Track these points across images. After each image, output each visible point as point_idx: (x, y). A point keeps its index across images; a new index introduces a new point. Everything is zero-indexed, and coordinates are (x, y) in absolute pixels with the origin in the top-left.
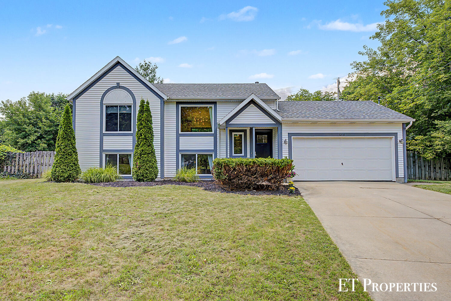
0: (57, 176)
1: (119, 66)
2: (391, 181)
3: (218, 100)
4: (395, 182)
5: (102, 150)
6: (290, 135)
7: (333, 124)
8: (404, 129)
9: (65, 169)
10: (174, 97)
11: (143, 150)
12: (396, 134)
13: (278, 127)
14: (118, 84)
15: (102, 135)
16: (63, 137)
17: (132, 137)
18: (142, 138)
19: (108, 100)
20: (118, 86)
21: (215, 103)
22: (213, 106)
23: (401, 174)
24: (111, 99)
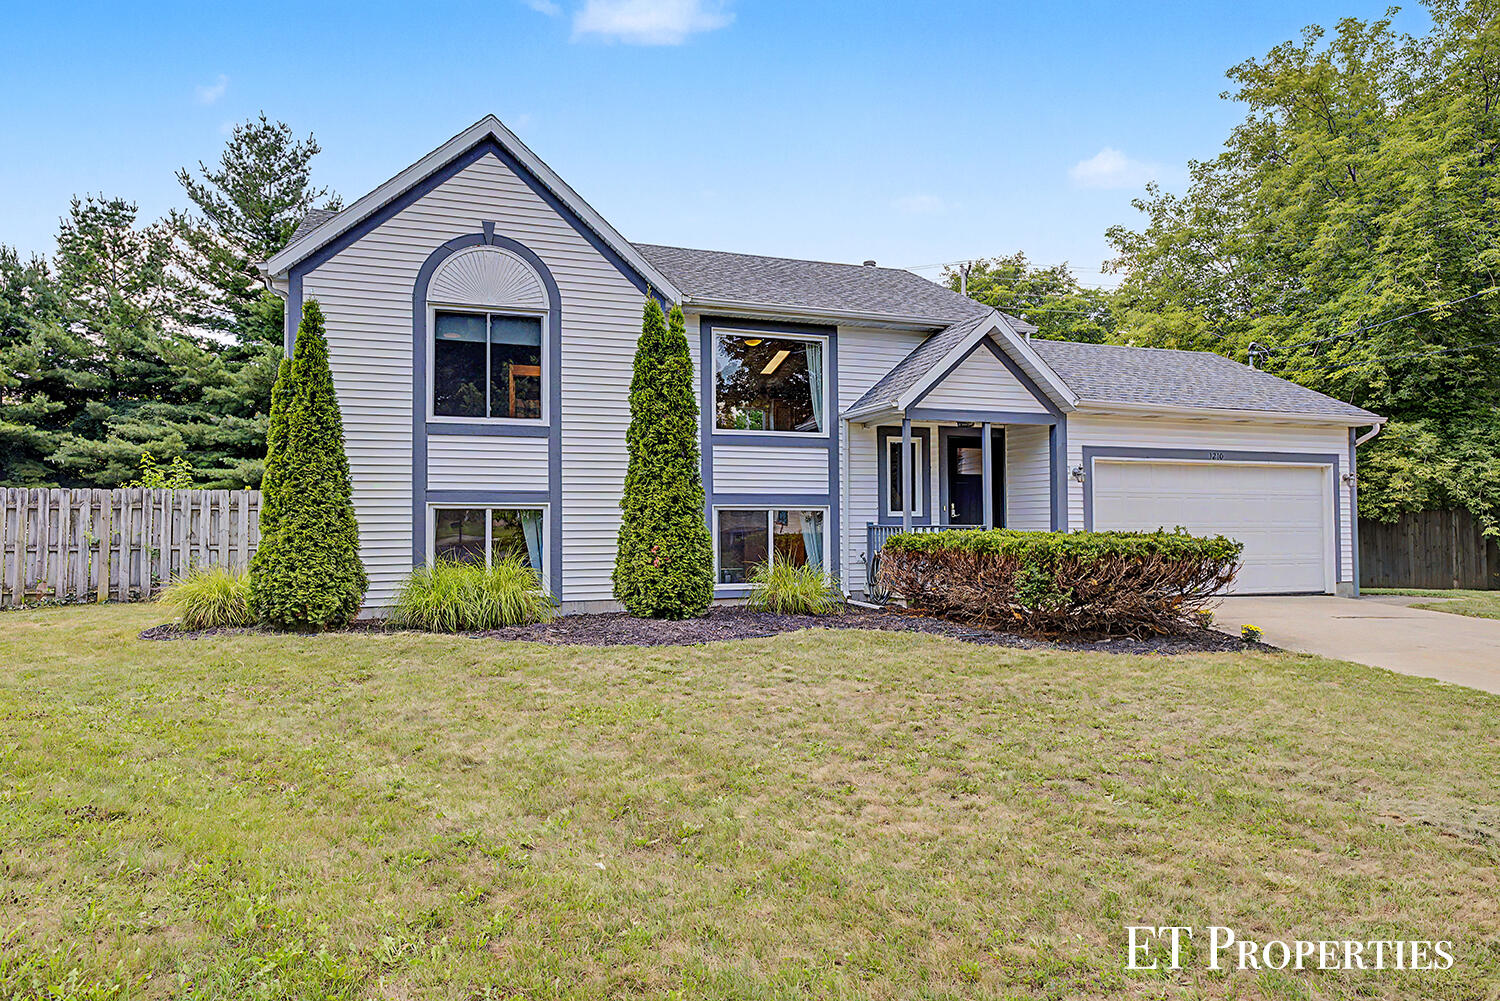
0: (296, 605)
1: (490, 155)
2: (1322, 593)
3: (841, 321)
4: (1332, 595)
5: (421, 492)
6: (1088, 452)
8: (1352, 443)
9: (331, 576)
11: (675, 500)
12: (1334, 458)
13: (1052, 428)
14: (489, 225)
15: (421, 433)
17: (546, 441)
18: (667, 452)
19: (446, 291)
20: (488, 236)
21: (830, 330)
22: (824, 340)
23: (1348, 574)
24: (454, 287)
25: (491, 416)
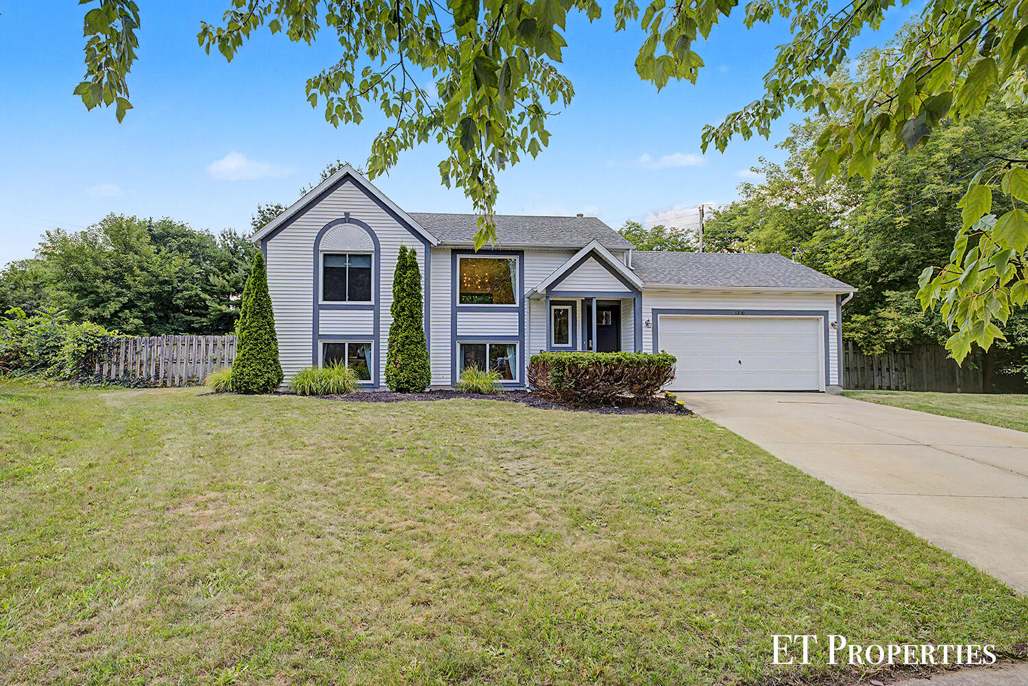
0: (245, 382)
1: (348, 182)
2: (817, 391)
3: (527, 248)
4: (824, 392)
5: (316, 336)
6: (655, 312)
7: (726, 294)
8: (838, 304)
9: (260, 371)
10: (449, 241)
11: (407, 337)
12: (826, 313)
13: (635, 299)
14: (347, 214)
15: (317, 308)
16: (255, 310)
17: (372, 312)
18: (405, 315)
19: (327, 245)
20: (347, 219)
21: (520, 253)
22: (517, 258)
23: (834, 380)
24: (331, 243)
25: (349, 300)
